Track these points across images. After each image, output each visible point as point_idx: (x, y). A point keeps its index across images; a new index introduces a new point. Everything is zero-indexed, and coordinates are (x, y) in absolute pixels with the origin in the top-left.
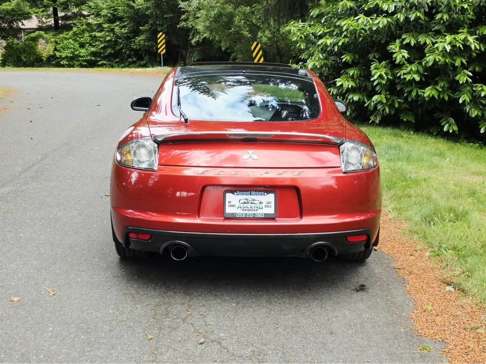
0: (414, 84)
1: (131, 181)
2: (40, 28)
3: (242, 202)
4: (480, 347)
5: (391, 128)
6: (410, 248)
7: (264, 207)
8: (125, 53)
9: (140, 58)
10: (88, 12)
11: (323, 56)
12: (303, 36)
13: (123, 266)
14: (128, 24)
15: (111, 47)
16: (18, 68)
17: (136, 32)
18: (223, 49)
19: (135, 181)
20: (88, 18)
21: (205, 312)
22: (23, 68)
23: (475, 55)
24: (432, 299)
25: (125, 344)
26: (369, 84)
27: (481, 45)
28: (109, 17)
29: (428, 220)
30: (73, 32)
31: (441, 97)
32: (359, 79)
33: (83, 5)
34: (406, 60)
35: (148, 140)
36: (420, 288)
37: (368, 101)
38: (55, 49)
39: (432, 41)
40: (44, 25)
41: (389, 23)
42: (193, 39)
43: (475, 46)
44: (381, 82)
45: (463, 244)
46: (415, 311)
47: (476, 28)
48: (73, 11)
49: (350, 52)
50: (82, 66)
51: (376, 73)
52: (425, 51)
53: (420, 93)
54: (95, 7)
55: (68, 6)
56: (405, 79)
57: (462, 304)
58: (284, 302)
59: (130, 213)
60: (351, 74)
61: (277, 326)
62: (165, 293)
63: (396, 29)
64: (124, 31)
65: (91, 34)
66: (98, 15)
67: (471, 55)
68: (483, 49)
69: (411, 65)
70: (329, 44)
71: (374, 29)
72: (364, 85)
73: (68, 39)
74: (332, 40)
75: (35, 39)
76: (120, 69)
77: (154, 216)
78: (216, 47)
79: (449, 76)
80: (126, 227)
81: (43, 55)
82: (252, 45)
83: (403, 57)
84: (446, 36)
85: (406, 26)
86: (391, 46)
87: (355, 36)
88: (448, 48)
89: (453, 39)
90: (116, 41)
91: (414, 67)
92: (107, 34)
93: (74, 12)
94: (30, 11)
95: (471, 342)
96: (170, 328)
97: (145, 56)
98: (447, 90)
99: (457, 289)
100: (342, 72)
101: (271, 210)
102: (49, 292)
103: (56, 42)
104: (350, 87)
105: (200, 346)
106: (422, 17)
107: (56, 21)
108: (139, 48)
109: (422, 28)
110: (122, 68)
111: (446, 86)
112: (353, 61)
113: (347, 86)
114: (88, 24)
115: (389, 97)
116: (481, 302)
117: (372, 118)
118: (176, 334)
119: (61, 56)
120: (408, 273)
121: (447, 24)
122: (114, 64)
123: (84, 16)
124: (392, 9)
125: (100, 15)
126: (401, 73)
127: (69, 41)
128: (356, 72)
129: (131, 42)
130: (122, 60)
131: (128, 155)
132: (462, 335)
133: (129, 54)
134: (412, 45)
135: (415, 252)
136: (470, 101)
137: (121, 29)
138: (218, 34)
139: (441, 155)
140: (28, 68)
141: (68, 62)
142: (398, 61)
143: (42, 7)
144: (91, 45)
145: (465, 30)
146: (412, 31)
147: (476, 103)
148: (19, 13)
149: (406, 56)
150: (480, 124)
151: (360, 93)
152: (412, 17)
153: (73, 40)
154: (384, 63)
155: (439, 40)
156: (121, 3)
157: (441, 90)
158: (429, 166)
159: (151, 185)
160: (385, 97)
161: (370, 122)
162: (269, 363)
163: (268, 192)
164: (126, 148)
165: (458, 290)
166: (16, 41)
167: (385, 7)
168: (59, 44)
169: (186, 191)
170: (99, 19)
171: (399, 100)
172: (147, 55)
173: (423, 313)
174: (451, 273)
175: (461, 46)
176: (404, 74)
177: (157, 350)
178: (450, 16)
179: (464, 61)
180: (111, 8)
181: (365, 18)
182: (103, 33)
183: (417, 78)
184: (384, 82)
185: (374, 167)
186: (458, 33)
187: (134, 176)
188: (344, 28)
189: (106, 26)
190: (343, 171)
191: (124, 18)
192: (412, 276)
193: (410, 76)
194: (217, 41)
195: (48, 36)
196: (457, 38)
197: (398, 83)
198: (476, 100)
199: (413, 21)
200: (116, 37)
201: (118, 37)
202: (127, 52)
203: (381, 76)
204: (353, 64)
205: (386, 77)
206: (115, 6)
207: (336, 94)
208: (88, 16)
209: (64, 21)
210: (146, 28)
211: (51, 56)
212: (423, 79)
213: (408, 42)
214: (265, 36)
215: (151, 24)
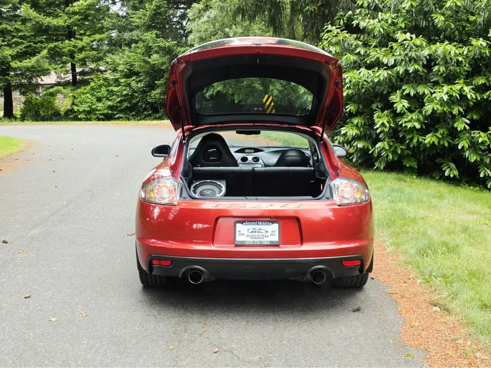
0: (415, 131)
1: (154, 216)
2: (58, 84)
3: (250, 231)
4: (458, 354)
5: (395, 173)
6: (404, 277)
7: (269, 236)
8: (141, 106)
9: (156, 111)
10: (105, 68)
13: (145, 294)
14: (144, 79)
15: (128, 101)
16: (36, 122)
17: (151, 86)
18: (236, 102)
19: (158, 216)
20: (105, 73)
21: (219, 329)
22: (41, 122)
23: (472, 104)
24: (420, 317)
25: (150, 353)
26: (374, 132)
27: (478, 95)
28: (126, 72)
29: (422, 253)
30: (91, 87)
31: (441, 143)
32: (363, 128)
33: (100, 61)
34: (407, 109)
35: (169, 179)
36: (410, 308)
37: (372, 148)
38: (73, 104)
39: (430, 92)
40: (62, 81)
41: (390, 76)
42: (207, 92)
43: (471, 95)
44: (384, 130)
45: (451, 272)
46: (404, 327)
47: (472, 79)
48: (90, 67)
49: (354, 102)
50: (99, 119)
51: (379, 121)
52: (424, 101)
53: (421, 140)
54: (112, 63)
55: (86, 62)
56: (406, 126)
57: (446, 321)
58: (288, 321)
59: (153, 243)
60: (355, 123)
61: (281, 339)
62: (183, 314)
63: (397, 81)
64: (140, 85)
65: (108, 88)
66: (115, 70)
67: (468, 104)
68: (479, 99)
69: (411, 114)
71: (376, 80)
72: (368, 133)
75: (52, 95)
76: (136, 121)
77: (174, 244)
78: (229, 101)
79: (449, 124)
80: (150, 255)
81: (61, 109)
82: (264, 98)
83: (404, 106)
84: (444, 86)
85: (407, 78)
86: (392, 97)
87: (358, 88)
88: (446, 98)
89: (450, 89)
90: (132, 95)
91: (414, 116)
92: (124, 88)
93: (92, 68)
94: (50, 67)
95: (450, 351)
96: (188, 341)
97: (161, 109)
98: (447, 137)
99: (442, 309)
100: (348, 121)
101: (275, 238)
102: (82, 313)
103: (74, 97)
104: (354, 134)
105: (215, 354)
106: (420, 69)
107: (74, 77)
108: (155, 101)
109: (421, 79)
110: (138, 120)
111: (446, 133)
112: (357, 111)
113: (351, 134)
114: (106, 79)
115: (391, 144)
116: (462, 319)
117: (377, 164)
118: (194, 345)
119: (78, 110)
120: (400, 297)
121: (444, 75)
122: (130, 118)
123: (102, 72)
124: (392, 62)
125: (117, 70)
126: (402, 121)
127: (87, 95)
128: (360, 121)
129: (147, 96)
130: (138, 114)
131: (151, 193)
132: (443, 345)
133: (145, 108)
134: (412, 95)
135: (408, 280)
136: (469, 147)
137: (137, 84)
138: (231, 87)
139: (441, 197)
140: (46, 122)
141: (86, 115)
142: (399, 111)
143: (60, 64)
144: (108, 99)
145: (462, 81)
146: (412, 82)
147: (475, 149)
148: (39, 69)
149: (407, 105)
150: (479, 169)
151: (365, 141)
152: (411, 69)
153: (91, 94)
154: (386, 112)
155: (437, 90)
156: (137, 59)
157: (440, 137)
158: (428, 207)
159: (171, 219)
160: (388, 144)
161: (375, 168)
162: (274, 367)
163: (273, 222)
164: (150, 187)
165: (444, 310)
166: (34, 96)
167: (385, 61)
168: (77, 98)
169: (201, 223)
170: (116, 74)
171: (401, 147)
172: (162, 108)
173: (410, 329)
174: (438, 296)
175: (458, 96)
176: (405, 122)
177: (177, 358)
178: (447, 68)
179: (461, 110)
180: (127, 63)
181: (367, 71)
182: (120, 87)
183: (418, 126)
184: (386, 130)
185: (366, 201)
186: (454, 84)
187: (156, 212)
188: (347, 80)
189: (122, 80)
190: (338, 204)
191: (140, 73)
192: (404, 299)
193: (411, 124)
194: (230, 95)
195: (67, 91)
196: (453, 88)
197: (401, 131)
198: (474, 146)
199: (412, 73)
200: (132, 91)
201: (134, 91)
202: (143, 106)
203: (383, 124)
204: (357, 114)
205: (388, 126)
206: (132, 62)
207: (343, 141)
208: (106, 71)
209: (82, 77)
210: (161, 82)
211: (68, 110)
212: (424, 127)
213: (408, 92)
214: (276, 89)
215: (166, 79)
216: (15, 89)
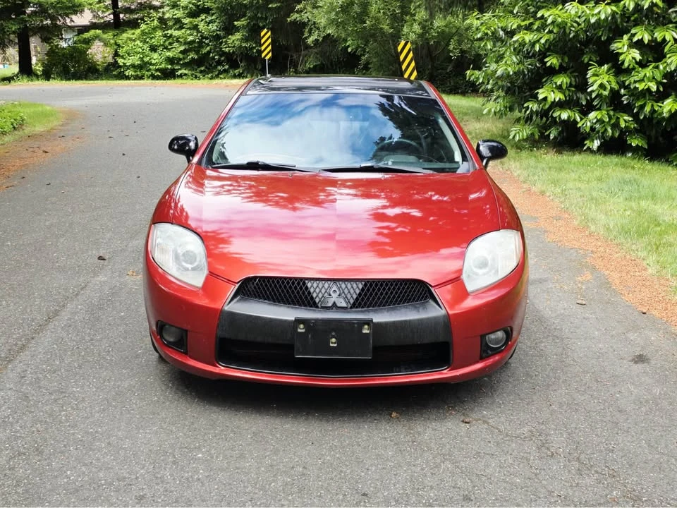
0: (648, 95)
2: (94, 26)
5: (616, 156)
8: (213, 58)
9: (234, 65)
10: (161, 3)
11: (517, 59)
12: (489, 32)
14: (217, 18)
15: (194, 51)
17: (229, 29)
18: (350, 50)
20: (161, 10)
26: (582, 97)
28: (191, 8)
30: (142, 31)
32: (569, 90)
34: (636, 63)
37: (582, 120)
38: (116, 54)
39: (674, 37)
40: (99, 21)
41: (614, 13)
42: (309, 36)
44: (602, 93)
49: (556, 52)
50: (154, 77)
51: (595, 81)
52: (666, 51)
53: (656, 108)
56: (636, 88)
60: (559, 83)
63: (622, 20)
64: (213, 27)
65: (166, 32)
66: (175, 6)
69: (643, 70)
70: (527, 41)
71: (593, 21)
72: (575, 98)
73: (134, 41)
74: (532, 36)
75: (88, 42)
76: (207, 81)
78: (340, 49)
81: (98, 63)
82: (398, 45)
83: (634, 58)
85: (637, 16)
86: (616, 45)
87: (564, 31)
90: (201, 42)
91: (648, 72)
92: (188, 32)
93: (141, 3)
94: (83, 2)
97: (241, 63)
100: (544, 80)
103: (118, 45)
104: (557, 100)
106: (660, 3)
107: (116, 15)
108: (234, 52)
109: (658, 18)
110: (209, 79)
112: (561, 65)
113: (552, 100)
114: (162, 20)
115: (612, 113)
117: (588, 143)
119: (125, 64)
122: (198, 75)
123: (155, 8)
125: (178, 5)
126: (629, 80)
127: (136, 43)
128: (565, 80)
129: (221, 43)
130: (209, 69)
133: (219, 60)
134: (646, 42)
137: (208, 26)
141: (135, 72)
142: (626, 65)
144: (166, 48)
146: (644, 23)
148: (68, 5)
149: (638, 57)
151: (570, 109)
153: (141, 42)
154: (606, 67)
160: (607, 114)
161: (585, 148)
168: (123, 47)
170: (176, 12)
171: (626, 118)
172: (243, 61)
176: (635, 82)
181: (580, 6)
182: (183, 31)
183: (654, 87)
184: (606, 93)
188: (549, 21)
189: (186, 21)
191: (211, 9)
193: (644, 84)
195: (109, 36)
197: (625, 95)
199: (646, 9)
200: (201, 36)
201: (203, 37)
202: (216, 57)
203: (602, 86)
204: (562, 70)
205: (609, 87)
208: (161, 7)
209: (127, 16)
210: (243, 23)
211: (110, 64)
212: (661, 89)
213: (640, 38)
214: (413, 32)
215: (249, 18)
216: (34, 34)
